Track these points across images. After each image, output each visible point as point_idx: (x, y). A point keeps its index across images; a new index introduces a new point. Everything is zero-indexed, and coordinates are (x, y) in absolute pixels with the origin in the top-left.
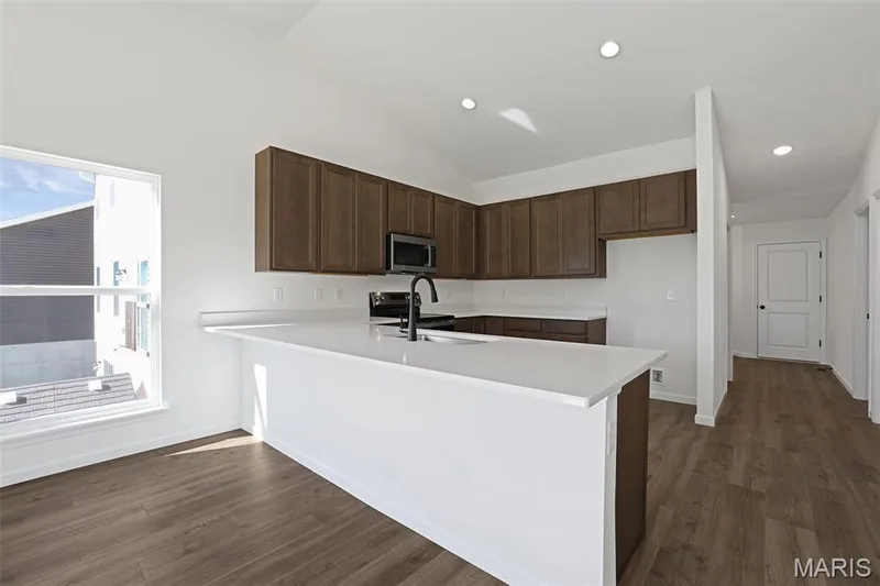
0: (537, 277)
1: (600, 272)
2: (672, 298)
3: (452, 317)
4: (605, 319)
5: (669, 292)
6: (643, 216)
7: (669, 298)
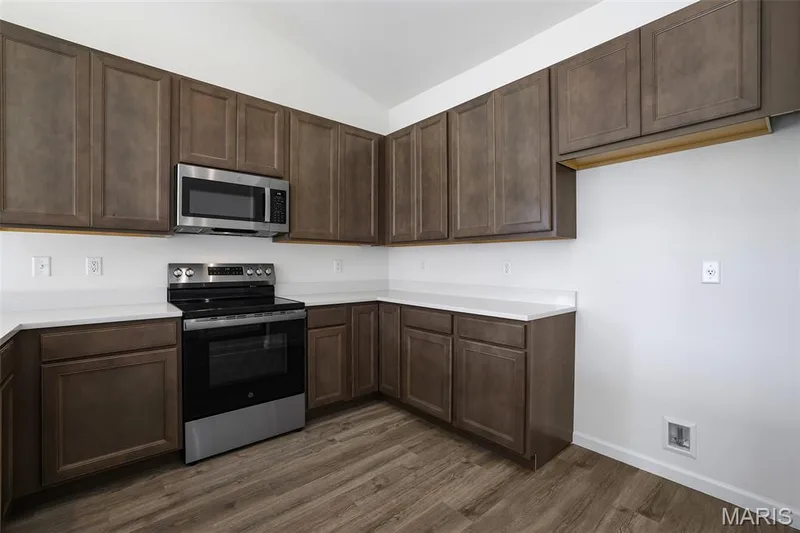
0: (460, 239)
1: (564, 226)
2: (715, 279)
3: (301, 306)
4: (573, 315)
5: (706, 266)
6: (648, 101)
7: (706, 278)
